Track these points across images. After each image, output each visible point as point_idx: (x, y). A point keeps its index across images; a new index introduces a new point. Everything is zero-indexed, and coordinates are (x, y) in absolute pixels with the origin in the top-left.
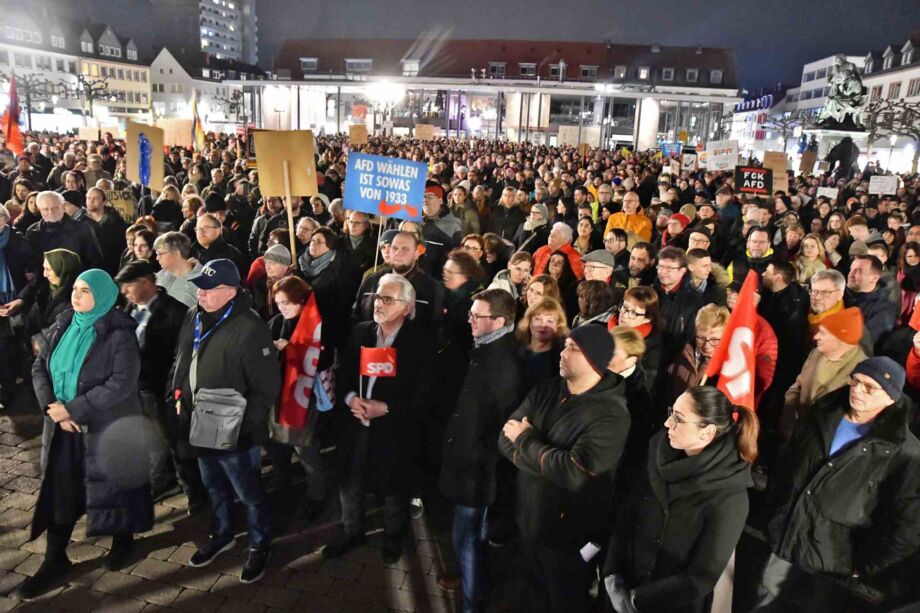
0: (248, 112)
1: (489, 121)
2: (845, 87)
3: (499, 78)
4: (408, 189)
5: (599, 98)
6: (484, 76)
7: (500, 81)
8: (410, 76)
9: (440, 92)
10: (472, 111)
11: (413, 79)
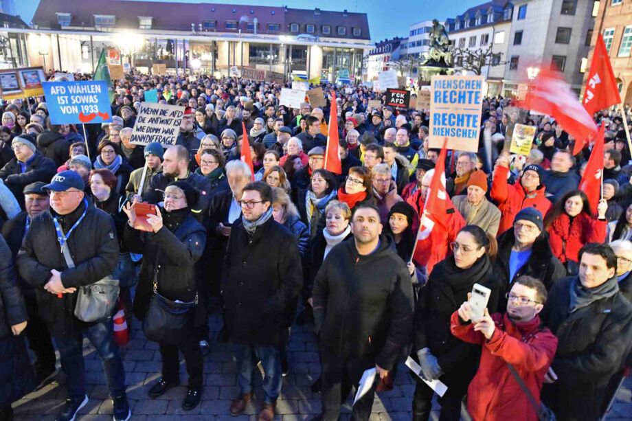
0: (15, 55)
1: (207, 61)
2: (439, 39)
3: (212, 31)
4: (97, 101)
5: (282, 46)
6: (201, 29)
7: (212, 33)
8: (145, 29)
9: (170, 41)
10: (194, 55)
11: (147, 32)
